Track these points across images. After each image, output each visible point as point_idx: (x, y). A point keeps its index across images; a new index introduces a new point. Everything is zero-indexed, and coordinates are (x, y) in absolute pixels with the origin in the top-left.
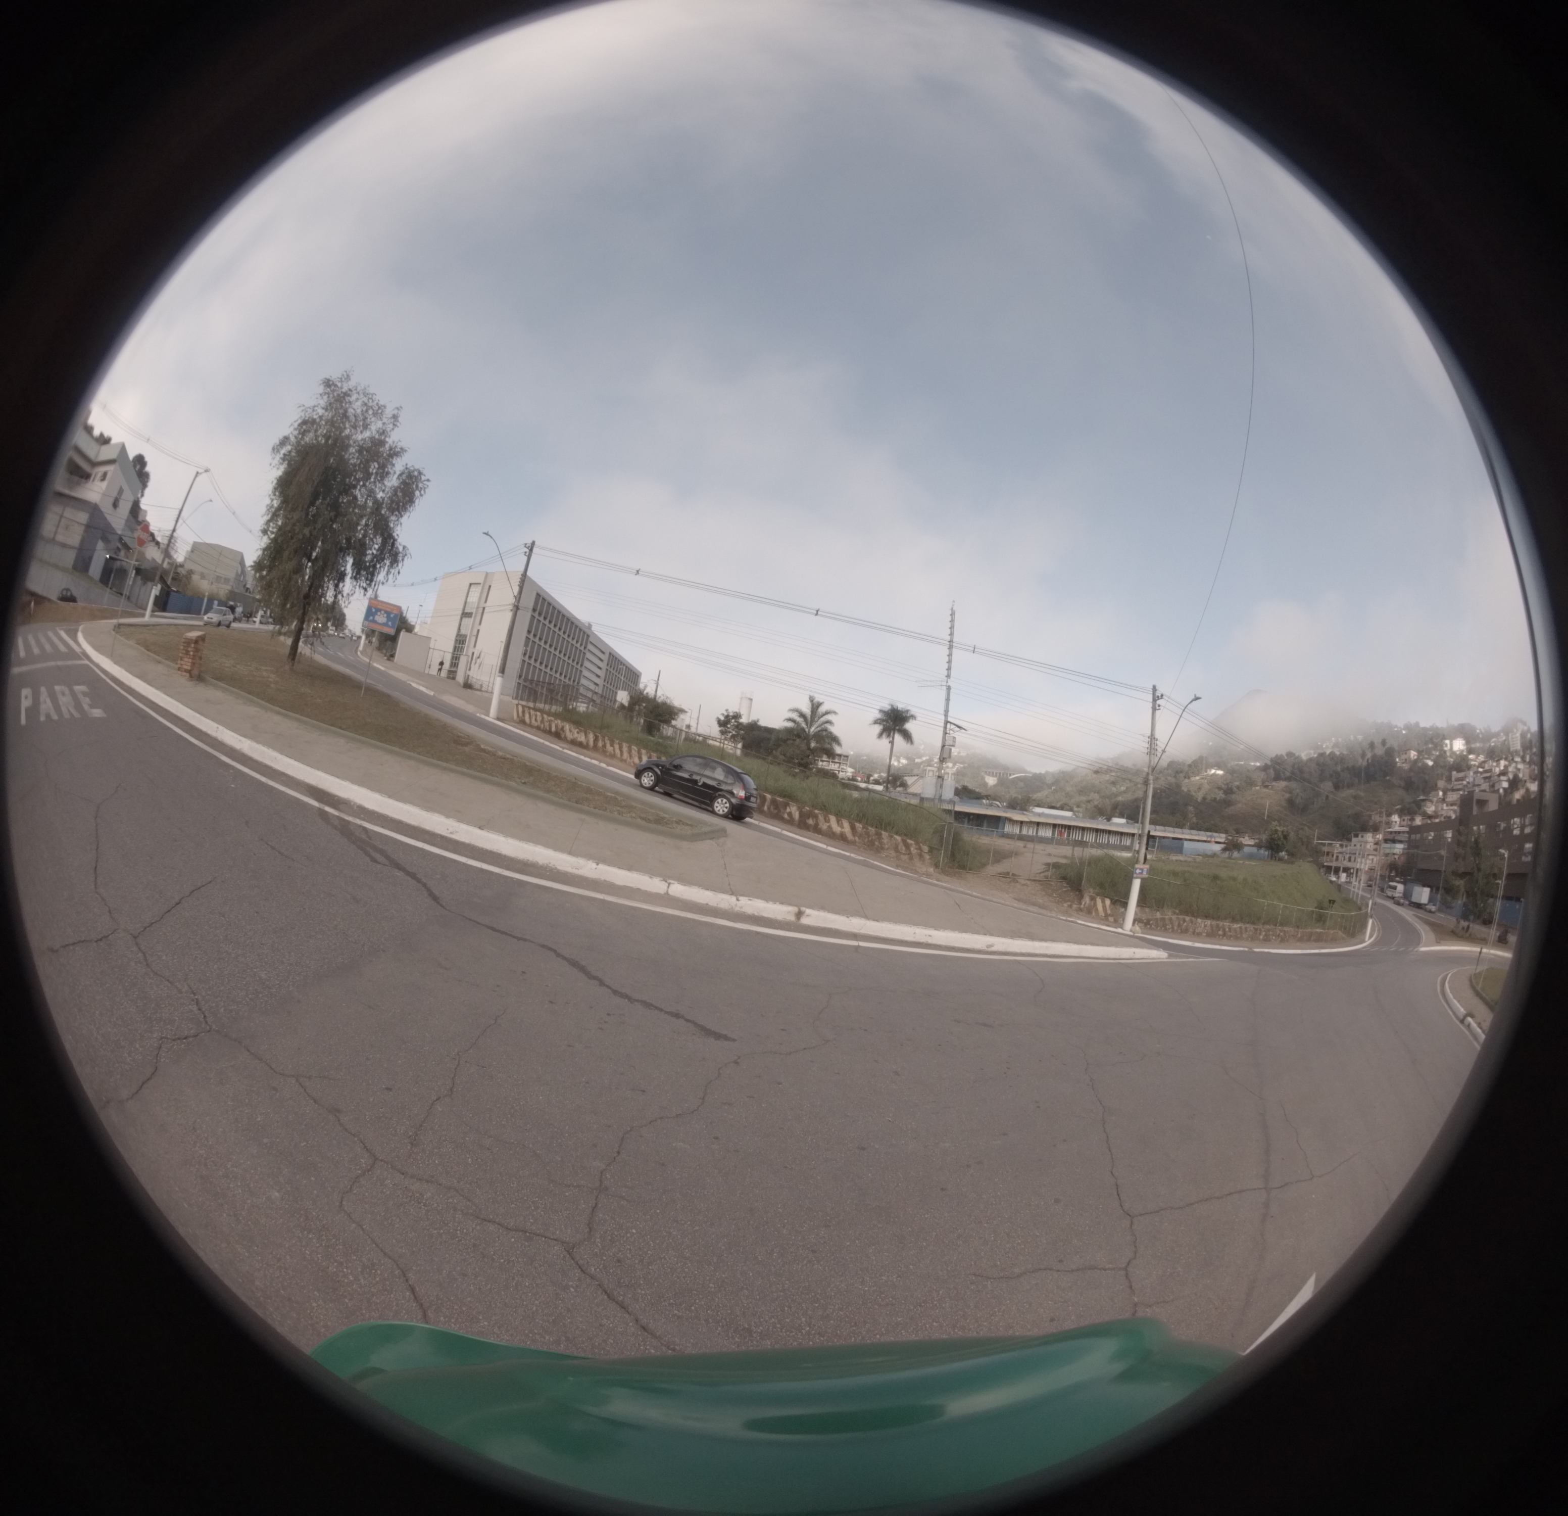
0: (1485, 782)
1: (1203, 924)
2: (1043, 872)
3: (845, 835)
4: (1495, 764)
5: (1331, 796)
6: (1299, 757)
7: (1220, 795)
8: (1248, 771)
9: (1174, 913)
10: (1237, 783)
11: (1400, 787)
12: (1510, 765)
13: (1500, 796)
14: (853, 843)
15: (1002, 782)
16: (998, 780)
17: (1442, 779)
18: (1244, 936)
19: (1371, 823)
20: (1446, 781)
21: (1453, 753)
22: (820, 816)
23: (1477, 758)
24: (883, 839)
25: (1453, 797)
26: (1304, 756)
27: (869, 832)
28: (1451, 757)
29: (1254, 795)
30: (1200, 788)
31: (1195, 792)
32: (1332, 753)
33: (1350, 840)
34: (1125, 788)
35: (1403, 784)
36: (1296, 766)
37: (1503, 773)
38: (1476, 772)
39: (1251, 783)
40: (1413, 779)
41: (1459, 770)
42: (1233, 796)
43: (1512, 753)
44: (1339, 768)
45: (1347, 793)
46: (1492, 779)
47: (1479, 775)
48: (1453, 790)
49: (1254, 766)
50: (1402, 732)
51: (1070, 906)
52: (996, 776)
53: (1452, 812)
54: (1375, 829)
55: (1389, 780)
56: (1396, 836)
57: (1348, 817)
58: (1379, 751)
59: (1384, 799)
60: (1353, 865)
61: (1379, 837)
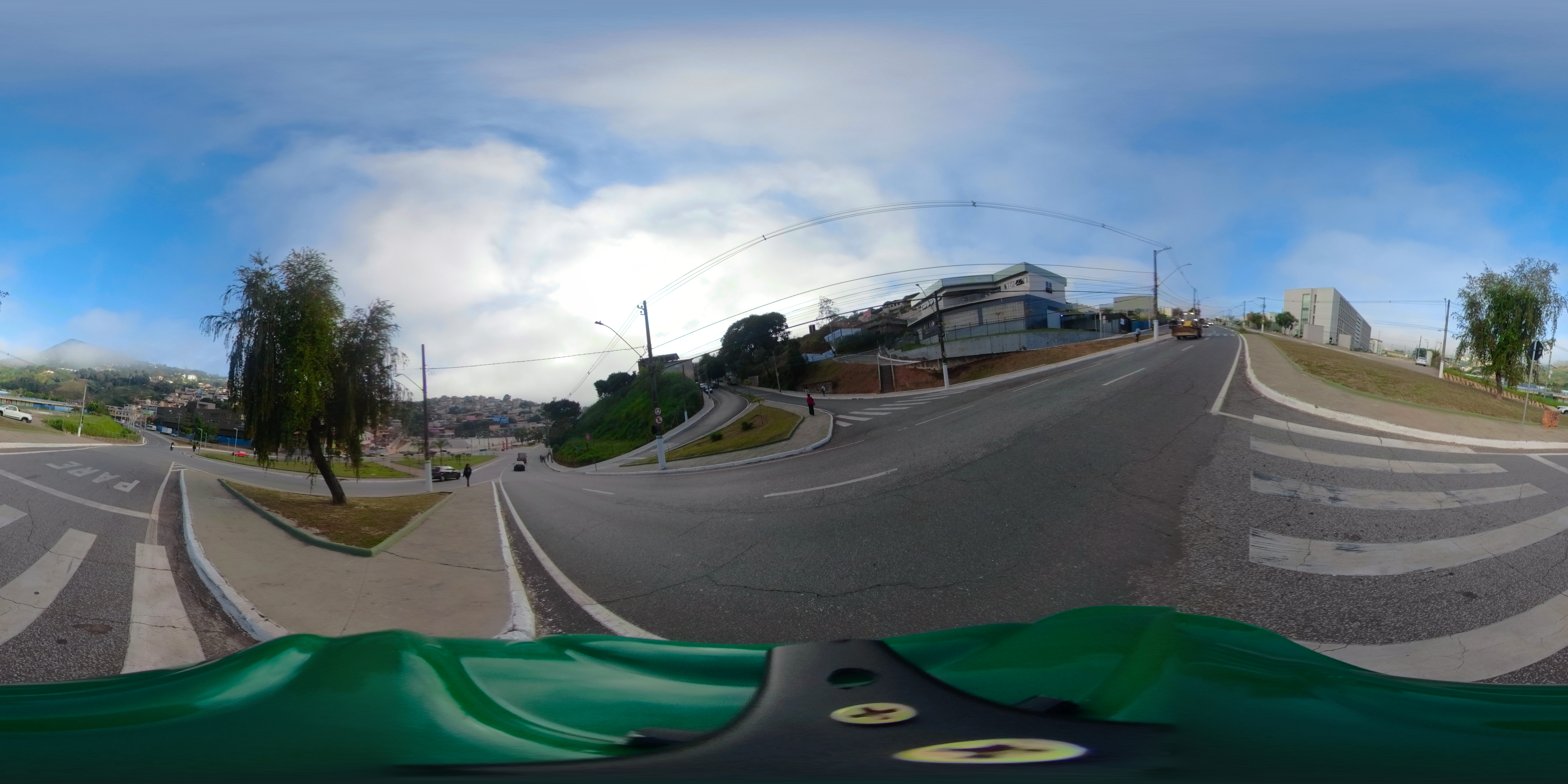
0: (212, 396)
5: (111, 388)
6: (94, 371)
7: (56, 383)
8: (67, 373)
10: (61, 378)
17: (179, 389)
19: (134, 401)
20: (182, 390)
21: (188, 380)
25: (185, 397)
26: (97, 371)
28: (186, 381)
29: (70, 383)
30: (43, 378)
32: (112, 371)
33: (124, 407)
35: (153, 388)
36: (93, 374)
38: (201, 390)
39: (69, 378)
40: (160, 387)
42: (60, 383)
44: (116, 378)
45: (120, 388)
47: (209, 392)
48: (186, 394)
49: (70, 371)
50: (155, 368)
53: (184, 403)
54: (137, 404)
55: (145, 386)
56: (149, 408)
57: (122, 397)
58: (140, 374)
59: (142, 393)
60: (127, 416)
61: (140, 407)
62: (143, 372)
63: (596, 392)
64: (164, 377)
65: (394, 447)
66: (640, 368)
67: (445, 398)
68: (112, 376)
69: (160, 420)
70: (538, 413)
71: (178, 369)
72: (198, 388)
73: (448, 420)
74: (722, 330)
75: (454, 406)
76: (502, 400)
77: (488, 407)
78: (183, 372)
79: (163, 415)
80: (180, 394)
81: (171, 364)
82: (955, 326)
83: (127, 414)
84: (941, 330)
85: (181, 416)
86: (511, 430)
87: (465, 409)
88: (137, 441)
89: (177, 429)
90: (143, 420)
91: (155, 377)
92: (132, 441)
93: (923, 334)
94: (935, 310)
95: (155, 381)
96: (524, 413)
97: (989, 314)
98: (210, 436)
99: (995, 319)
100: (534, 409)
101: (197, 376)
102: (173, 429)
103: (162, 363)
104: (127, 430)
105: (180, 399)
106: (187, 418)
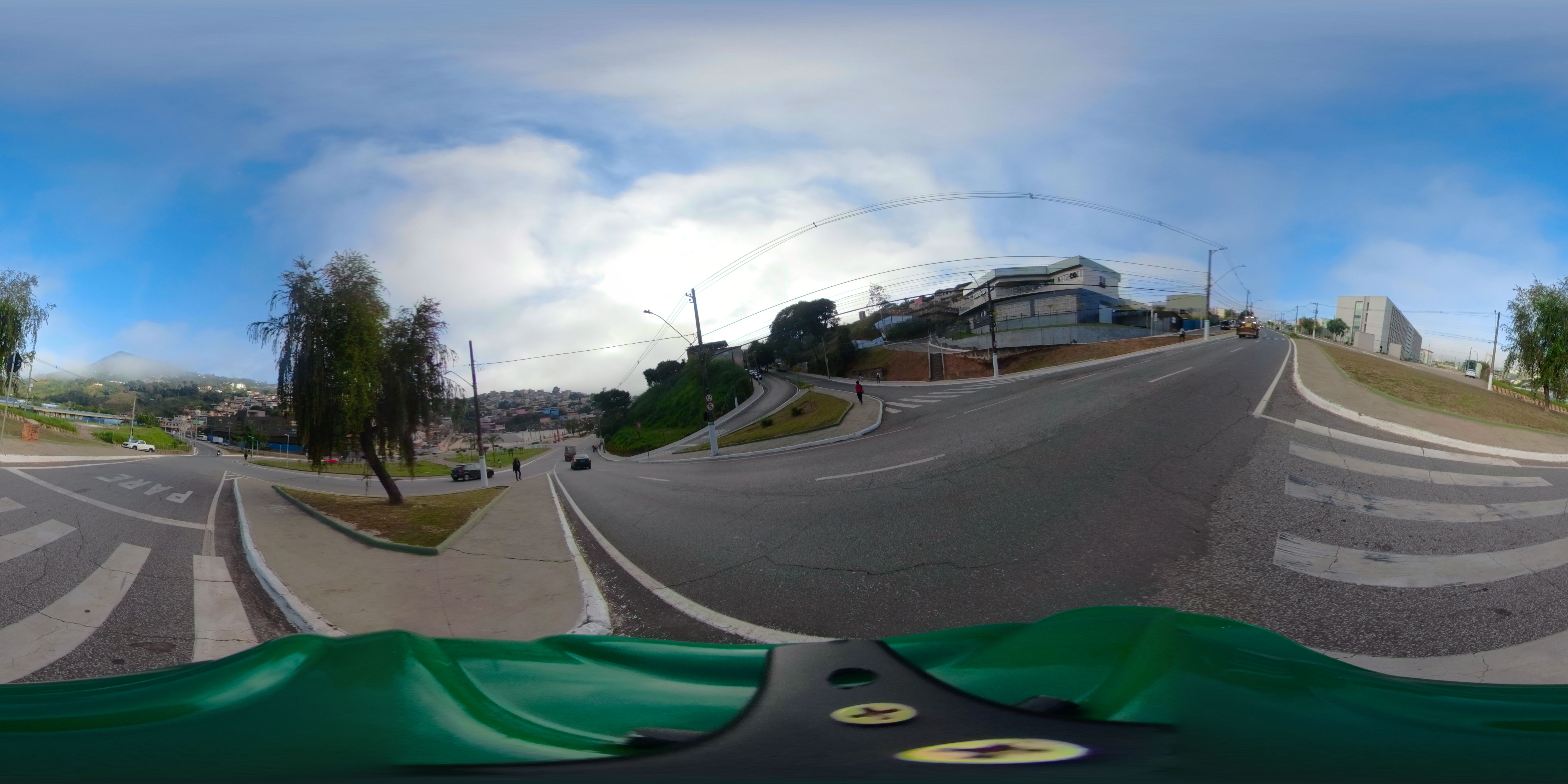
0: (258, 402)
5: (161, 400)
8: (116, 385)
10: (111, 390)
17: (228, 398)
19: (183, 412)
20: (231, 399)
21: (236, 389)
23: (253, 393)
25: (235, 406)
26: (146, 383)
29: (120, 395)
35: (202, 398)
36: (142, 386)
38: (256, 399)
39: (118, 391)
40: (209, 397)
41: (240, 396)
44: (165, 389)
48: (236, 403)
49: (119, 383)
50: (203, 378)
53: (234, 412)
54: (187, 414)
55: (193, 396)
56: (200, 418)
57: (171, 409)
58: (189, 385)
59: (191, 403)
60: (177, 427)
61: (190, 417)
62: (192, 382)
63: (646, 381)
64: (212, 386)
65: (447, 445)
66: (688, 358)
67: (493, 394)
68: (161, 387)
69: (211, 430)
70: (589, 405)
71: (226, 378)
72: (247, 396)
73: (498, 415)
74: (771, 317)
75: (503, 400)
76: (551, 392)
77: (538, 400)
78: (231, 381)
79: (213, 424)
80: (229, 403)
81: (219, 373)
82: (1007, 317)
83: (177, 425)
84: (992, 320)
85: (231, 425)
86: (562, 422)
87: (514, 403)
88: (188, 452)
89: (228, 438)
90: (194, 431)
91: (203, 388)
92: (183, 451)
93: (975, 323)
94: (987, 300)
95: (204, 392)
96: (574, 404)
97: (1041, 306)
98: (262, 443)
99: (1047, 311)
100: (583, 400)
101: (245, 384)
102: (224, 438)
103: (211, 373)
104: (178, 440)
105: (229, 408)
106: (237, 427)
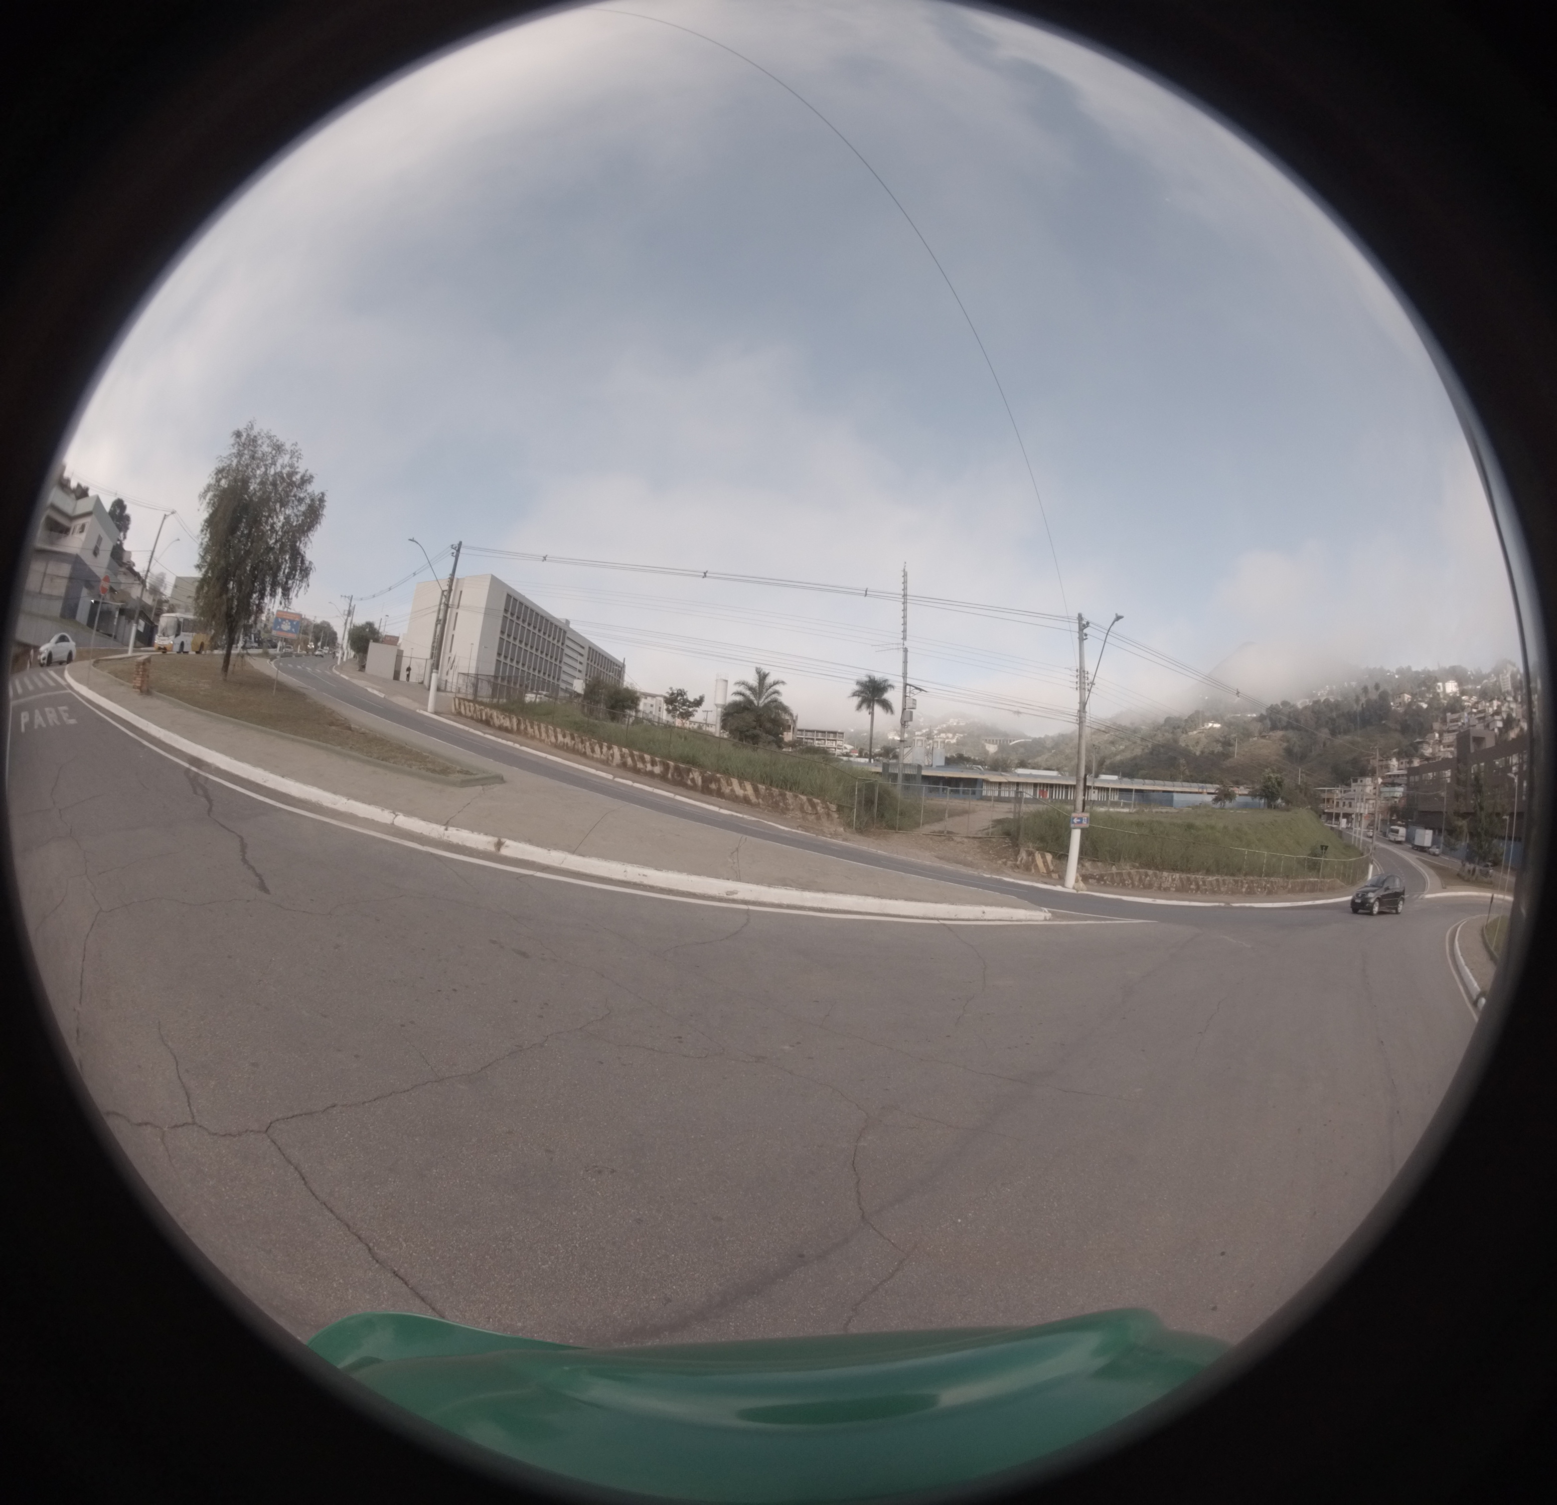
0: (1479, 723)
1: (1169, 878)
2: (986, 829)
3: (749, 798)
4: (1488, 704)
5: (1328, 743)
6: (1294, 706)
7: (1219, 748)
8: (1245, 722)
9: (1134, 867)
10: (1233, 735)
11: (1396, 730)
12: (1503, 705)
13: (1496, 736)
14: (757, 805)
15: (1002, 748)
16: (999, 747)
17: (1437, 721)
18: (1222, 889)
19: (1369, 768)
20: (1441, 723)
21: (1446, 695)
22: (722, 779)
23: (1470, 699)
24: (787, 799)
25: (1450, 738)
26: (1300, 705)
27: (772, 794)
28: (1444, 699)
29: (1252, 745)
30: (1197, 743)
31: (1193, 746)
32: (1327, 701)
33: (1348, 787)
34: (1124, 747)
36: (1292, 715)
37: (1497, 713)
38: (1470, 713)
39: (1246, 734)
40: (1408, 722)
41: (1453, 711)
42: (1232, 749)
43: (1503, 694)
44: (1334, 715)
45: (1344, 739)
46: (1486, 719)
47: (1473, 715)
48: (1449, 732)
49: (1251, 717)
50: (1395, 677)
51: (1005, 863)
52: (996, 743)
53: (1447, 753)
54: (1374, 773)
55: (1384, 724)
56: (1394, 779)
57: (1346, 763)
58: (1373, 696)
59: (1381, 743)
60: (1354, 810)
61: (1380, 781)
64: (1411, 695)
68: (1326, 711)
69: (1411, 814)
71: (1429, 671)
72: (1462, 711)
79: (1416, 794)
83: (1355, 805)
85: (1445, 793)
90: (1384, 816)
91: (1398, 700)
95: (1400, 709)
102: (1434, 835)
103: (1405, 664)
105: (1440, 746)
106: (1454, 795)
